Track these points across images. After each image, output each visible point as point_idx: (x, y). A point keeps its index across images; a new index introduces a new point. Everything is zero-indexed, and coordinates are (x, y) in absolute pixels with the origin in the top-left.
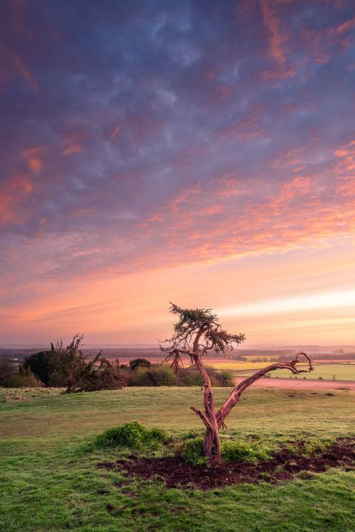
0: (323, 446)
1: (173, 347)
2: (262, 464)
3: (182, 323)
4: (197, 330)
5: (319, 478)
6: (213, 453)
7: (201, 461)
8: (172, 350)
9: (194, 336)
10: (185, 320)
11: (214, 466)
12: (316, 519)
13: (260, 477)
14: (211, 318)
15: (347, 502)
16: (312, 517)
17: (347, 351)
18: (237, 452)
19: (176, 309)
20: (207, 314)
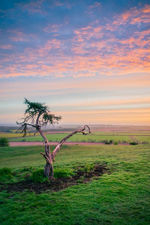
0: (92, 166)
1: (24, 122)
2: (73, 177)
3: (29, 109)
4: (38, 113)
5: (102, 178)
6: (50, 175)
7: (44, 180)
8: (23, 124)
9: (37, 116)
10: (31, 108)
11: (51, 181)
12: (114, 193)
13: (77, 182)
14: (45, 108)
15: (120, 185)
16: (112, 192)
17: (63, 127)
18: (60, 173)
19: (27, 102)
20: (43, 106)
